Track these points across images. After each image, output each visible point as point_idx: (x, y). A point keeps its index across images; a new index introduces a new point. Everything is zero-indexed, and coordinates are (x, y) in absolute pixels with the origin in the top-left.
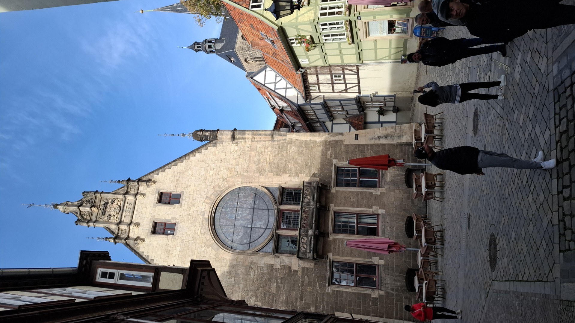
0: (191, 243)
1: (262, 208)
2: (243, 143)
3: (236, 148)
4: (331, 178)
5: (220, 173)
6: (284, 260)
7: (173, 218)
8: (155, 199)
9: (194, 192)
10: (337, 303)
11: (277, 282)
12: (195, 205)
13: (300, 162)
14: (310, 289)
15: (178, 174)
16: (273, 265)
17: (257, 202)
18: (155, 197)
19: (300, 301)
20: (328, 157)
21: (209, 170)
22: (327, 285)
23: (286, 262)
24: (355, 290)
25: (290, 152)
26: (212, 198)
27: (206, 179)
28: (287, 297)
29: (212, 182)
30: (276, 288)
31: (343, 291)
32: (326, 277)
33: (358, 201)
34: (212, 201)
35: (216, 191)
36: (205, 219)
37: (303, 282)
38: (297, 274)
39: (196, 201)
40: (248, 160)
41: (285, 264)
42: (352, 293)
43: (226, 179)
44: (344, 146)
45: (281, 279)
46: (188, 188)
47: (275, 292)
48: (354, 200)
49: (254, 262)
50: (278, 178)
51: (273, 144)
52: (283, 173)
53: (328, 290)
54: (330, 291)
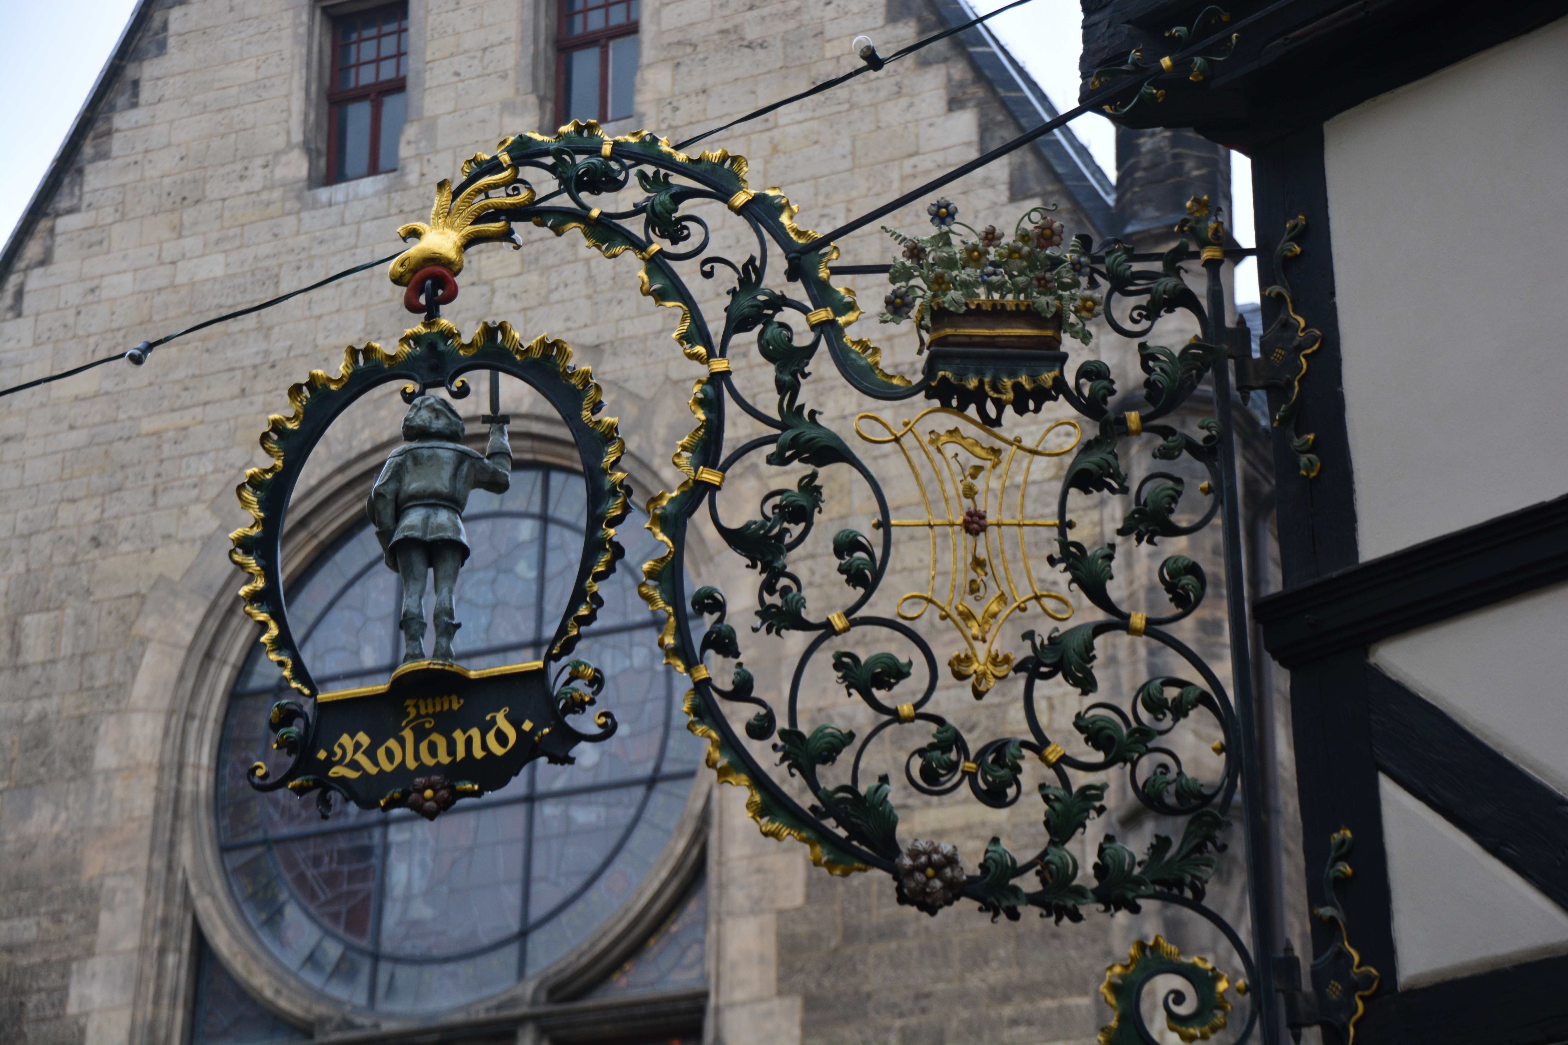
1: (537, 868)
17: (582, 812)
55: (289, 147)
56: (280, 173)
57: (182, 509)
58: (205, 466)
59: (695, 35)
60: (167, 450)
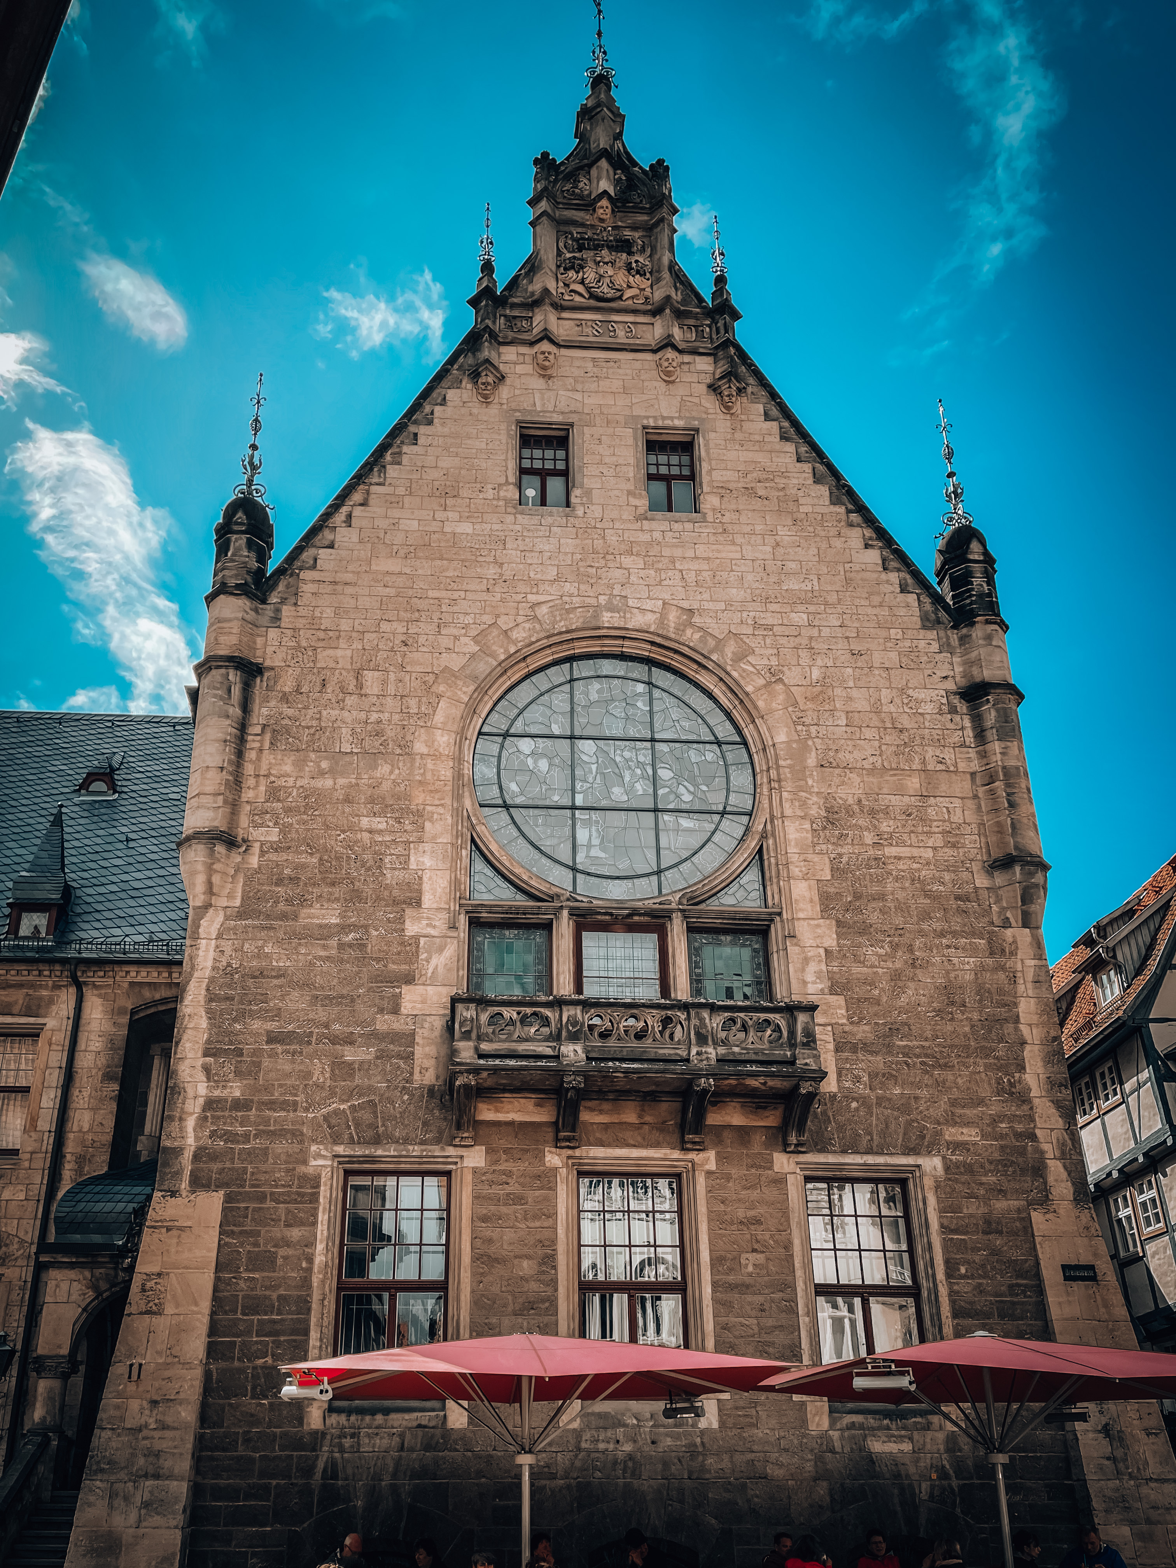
0: (492, 571)
1: (663, 843)
2: (956, 738)
3: (928, 708)
4: (844, 1152)
5: (804, 654)
6: (441, 949)
7: (588, 493)
8: (664, 418)
9: (708, 559)
10: (262, 1198)
11: (344, 928)
12: (652, 572)
13: (903, 1000)
14: (320, 1071)
15: (779, 490)
16: (419, 904)
17: (686, 823)
18: (672, 418)
19: (268, 1032)
20: (951, 1133)
21: (812, 608)
22: (340, 1149)
23: (434, 961)
24: (323, 1282)
25: (948, 947)
26: (689, 632)
27: (767, 600)
28: (281, 974)
29: (756, 625)
30: (320, 926)
31: (314, 1224)
32: (377, 1141)
33: (748, 1286)
34: (673, 636)
35: (720, 644)
36: (596, 616)
37: (349, 1040)
38: (381, 1011)
39: (670, 573)
40: (878, 765)
41: (423, 956)
42: (310, 1270)
43: (780, 680)
44: (1019, 1211)
45: (361, 946)
46: (721, 538)
47: (302, 921)
48: (750, 1269)
49: (428, 825)
50: (811, 901)
51: (976, 867)
52: (839, 923)
53: (319, 1156)
54: (313, 1163)
55: (507, 483)
56: (502, 494)
57: (456, 638)
58: (469, 619)
59: (732, 486)
60: (444, 609)
